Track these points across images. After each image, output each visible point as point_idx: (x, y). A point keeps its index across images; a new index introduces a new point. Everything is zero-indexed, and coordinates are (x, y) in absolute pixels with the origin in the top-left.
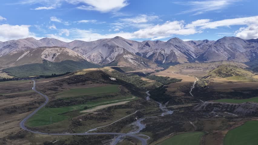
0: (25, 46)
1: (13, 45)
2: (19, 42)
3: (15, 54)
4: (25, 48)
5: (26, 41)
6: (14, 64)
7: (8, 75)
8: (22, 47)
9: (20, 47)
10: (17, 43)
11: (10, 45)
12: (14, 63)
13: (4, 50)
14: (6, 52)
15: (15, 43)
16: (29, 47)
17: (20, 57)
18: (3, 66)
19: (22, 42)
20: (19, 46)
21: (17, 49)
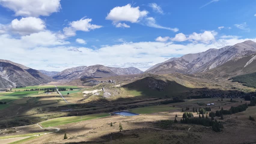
0: (245, 50)
1: (231, 51)
2: (238, 46)
3: (241, 59)
4: (245, 52)
5: (244, 44)
6: (242, 72)
7: (243, 85)
8: (242, 52)
9: (240, 52)
10: (236, 48)
11: (228, 51)
12: (241, 70)
13: (223, 57)
14: (225, 59)
15: (234, 48)
16: (250, 51)
17: (248, 63)
18: (230, 74)
19: (241, 46)
20: (238, 51)
21: (237, 54)
